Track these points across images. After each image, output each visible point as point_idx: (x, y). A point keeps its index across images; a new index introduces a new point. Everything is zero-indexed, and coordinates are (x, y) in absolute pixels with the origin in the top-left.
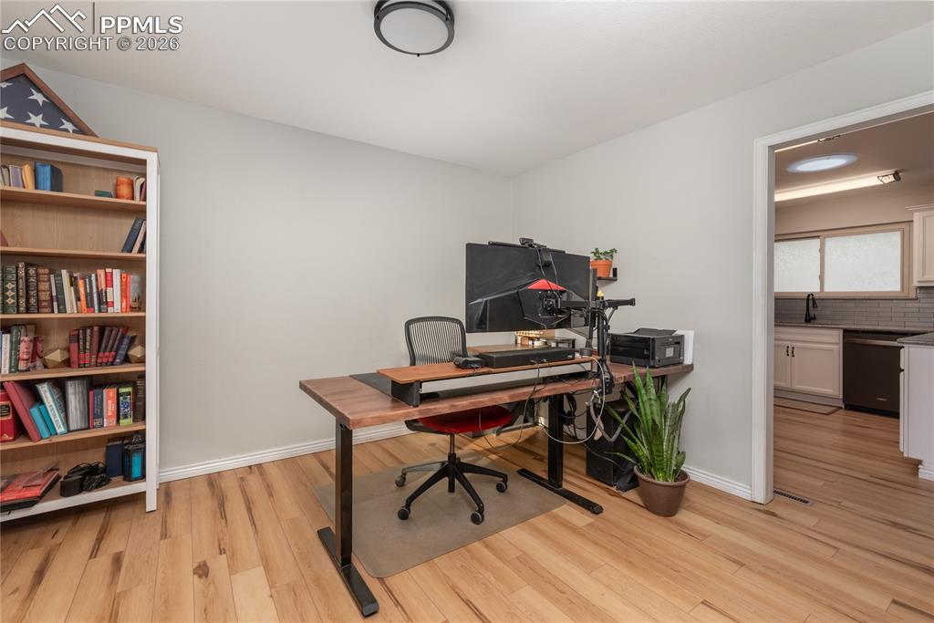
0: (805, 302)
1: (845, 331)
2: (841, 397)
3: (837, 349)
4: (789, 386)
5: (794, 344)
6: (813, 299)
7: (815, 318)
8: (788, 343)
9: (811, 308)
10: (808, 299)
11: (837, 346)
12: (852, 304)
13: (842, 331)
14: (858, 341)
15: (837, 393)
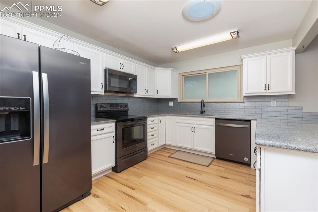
0: (201, 103)
1: (216, 119)
2: (215, 153)
3: (213, 128)
4: (193, 148)
5: (195, 126)
6: (204, 102)
7: (204, 112)
8: (192, 125)
9: (203, 107)
10: (202, 103)
11: (213, 127)
12: (218, 105)
13: (215, 119)
14: (222, 124)
15: (213, 152)
